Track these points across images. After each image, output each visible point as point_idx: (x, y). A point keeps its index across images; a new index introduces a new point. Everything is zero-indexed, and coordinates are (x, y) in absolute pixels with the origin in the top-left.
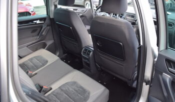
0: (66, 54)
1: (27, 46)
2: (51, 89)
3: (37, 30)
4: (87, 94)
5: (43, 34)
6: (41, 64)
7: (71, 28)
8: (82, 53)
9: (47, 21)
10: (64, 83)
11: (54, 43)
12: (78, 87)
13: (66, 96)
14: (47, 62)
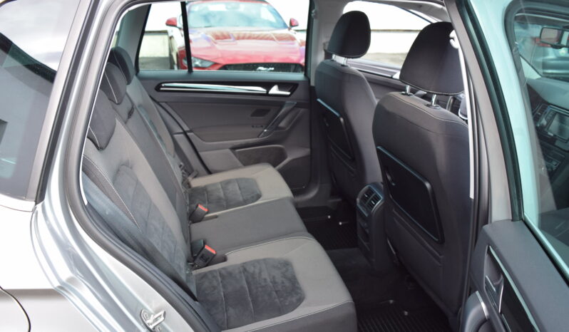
0: (339, 200)
1: (233, 149)
2: (225, 259)
3: (268, 111)
4: (294, 300)
5: (282, 124)
6: (241, 199)
7: (342, 120)
8: (358, 200)
9: (300, 92)
10: (262, 257)
11: (311, 157)
12: (285, 276)
13: (246, 286)
14: (259, 197)
